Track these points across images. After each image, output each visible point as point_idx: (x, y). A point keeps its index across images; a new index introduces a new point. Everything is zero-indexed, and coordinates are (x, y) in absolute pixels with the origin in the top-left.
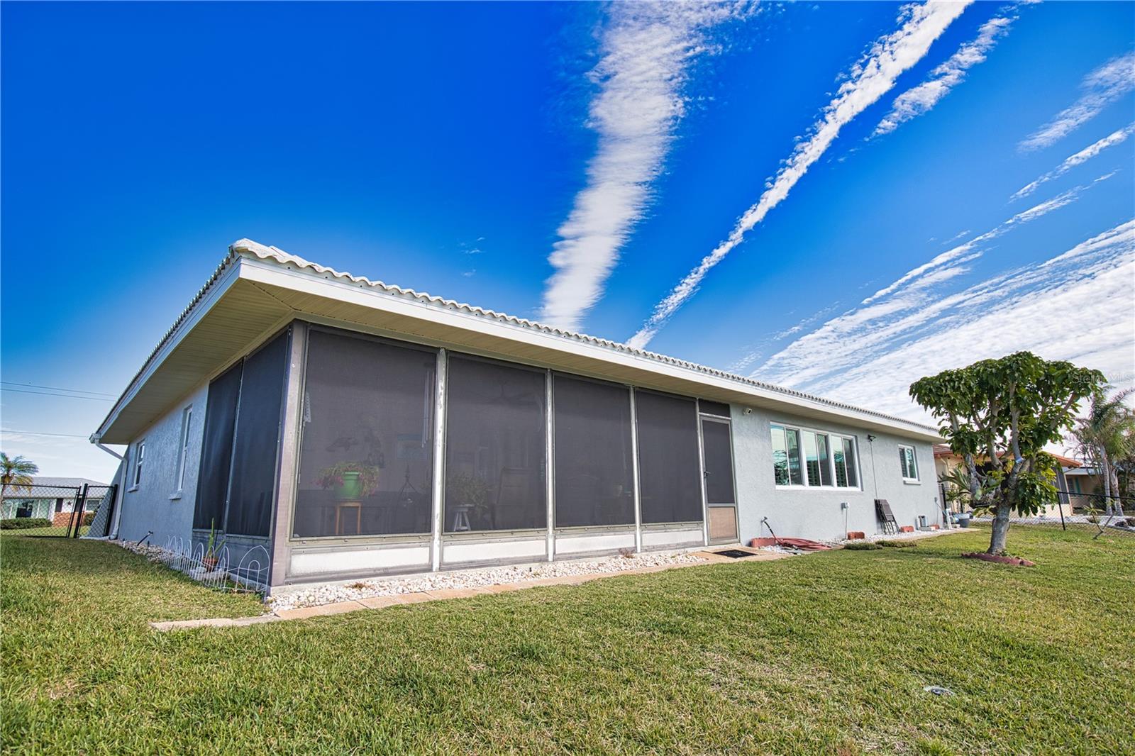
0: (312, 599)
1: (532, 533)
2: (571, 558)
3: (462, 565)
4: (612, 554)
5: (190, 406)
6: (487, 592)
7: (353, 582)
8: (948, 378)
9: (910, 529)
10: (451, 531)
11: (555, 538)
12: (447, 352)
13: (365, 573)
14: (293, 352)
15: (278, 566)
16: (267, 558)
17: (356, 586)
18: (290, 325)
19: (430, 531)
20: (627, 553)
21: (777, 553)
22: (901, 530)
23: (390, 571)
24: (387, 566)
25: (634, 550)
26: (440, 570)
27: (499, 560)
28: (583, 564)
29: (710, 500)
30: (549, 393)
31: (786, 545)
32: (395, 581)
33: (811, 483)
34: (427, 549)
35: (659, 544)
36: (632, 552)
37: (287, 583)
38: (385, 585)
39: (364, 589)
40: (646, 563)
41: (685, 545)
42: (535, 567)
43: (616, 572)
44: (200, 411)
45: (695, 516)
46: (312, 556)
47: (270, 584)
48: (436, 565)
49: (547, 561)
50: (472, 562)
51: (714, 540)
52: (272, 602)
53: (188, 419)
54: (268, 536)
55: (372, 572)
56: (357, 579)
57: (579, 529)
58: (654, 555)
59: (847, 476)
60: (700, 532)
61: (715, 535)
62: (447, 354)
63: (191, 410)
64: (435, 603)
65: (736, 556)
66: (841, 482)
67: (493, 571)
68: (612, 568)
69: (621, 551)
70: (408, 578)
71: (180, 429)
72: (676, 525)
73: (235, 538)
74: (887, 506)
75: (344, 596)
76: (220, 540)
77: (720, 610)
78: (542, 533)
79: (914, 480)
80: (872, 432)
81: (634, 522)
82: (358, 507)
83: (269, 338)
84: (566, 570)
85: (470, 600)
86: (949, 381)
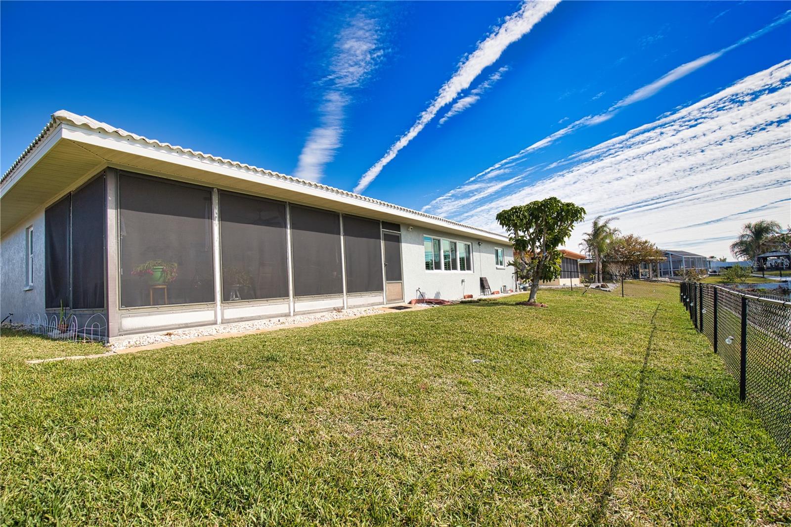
0: (138, 343)
1: (280, 300)
2: (304, 314)
3: (236, 320)
4: (329, 311)
5: (31, 226)
6: (251, 333)
7: (165, 332)
8: (515, 210)
9: (498, 293)
10: (228, 300)
11: (294, 303)
12: (218, 190)
13: (173, 327)
14: (108, 189)
15: (113, 325)
16: (105, 321)
17: (167, 334)
18: (104, 171)
19: (214, 301)
20: (339, 310)
21: (424, 306)
22: (493, 293)
23: (189, 325)
24: (187, 322)
25: (343, 308)
26: (222, 323)
27: (260, 316)
28: (312, 316)
29: (387, 279)
30: (288, 217)
31: (429, 302)
32: (193, 331)
33: (446, 269)
34: (213, 312)
35: (357, 304)
36: (342, 309)
37: (120, 335)
38: (186, 333)
39: (172, 336)
40: (349, 314)
41: (373, 305)
42: (282, 319)
43: (331, 320)
44: (40, 229)
45: (379, 288)
46: (136, 318)
47: (108, 336)
48: (219, 321)
49: (290, 316)
50: (242, 318)
51: (390, 301)
52: (111, 346)
53: (30, 236)
54: (103, 307)
55: (178, 326)
56: (168, 330)
57: (309, 297)
58: (355, 310)
59: (466, 264)
60: (382, 297)
61: (390, 298)
62: (218, 192)
63: (32, 229)
64: (219, 340)
65: (400, 309)
66: (462, 268)
67: (256, 322)
68: (328, 317)
69: (335, 309)
70: (201, 329)
71: (24, 242)
72: (368, 293)
73: (79, 311)
74: (487, 281)
75: (159, 340)
76: (68, 314)
77: (382, 334)
78: (286, 300)
79: (502, 267)
80: (480, 241)
81: (343, 292)
82: (164, 288)
83: (90, 179)
84: (301, 320)
85: (241, 338)
86: (515, 212)
